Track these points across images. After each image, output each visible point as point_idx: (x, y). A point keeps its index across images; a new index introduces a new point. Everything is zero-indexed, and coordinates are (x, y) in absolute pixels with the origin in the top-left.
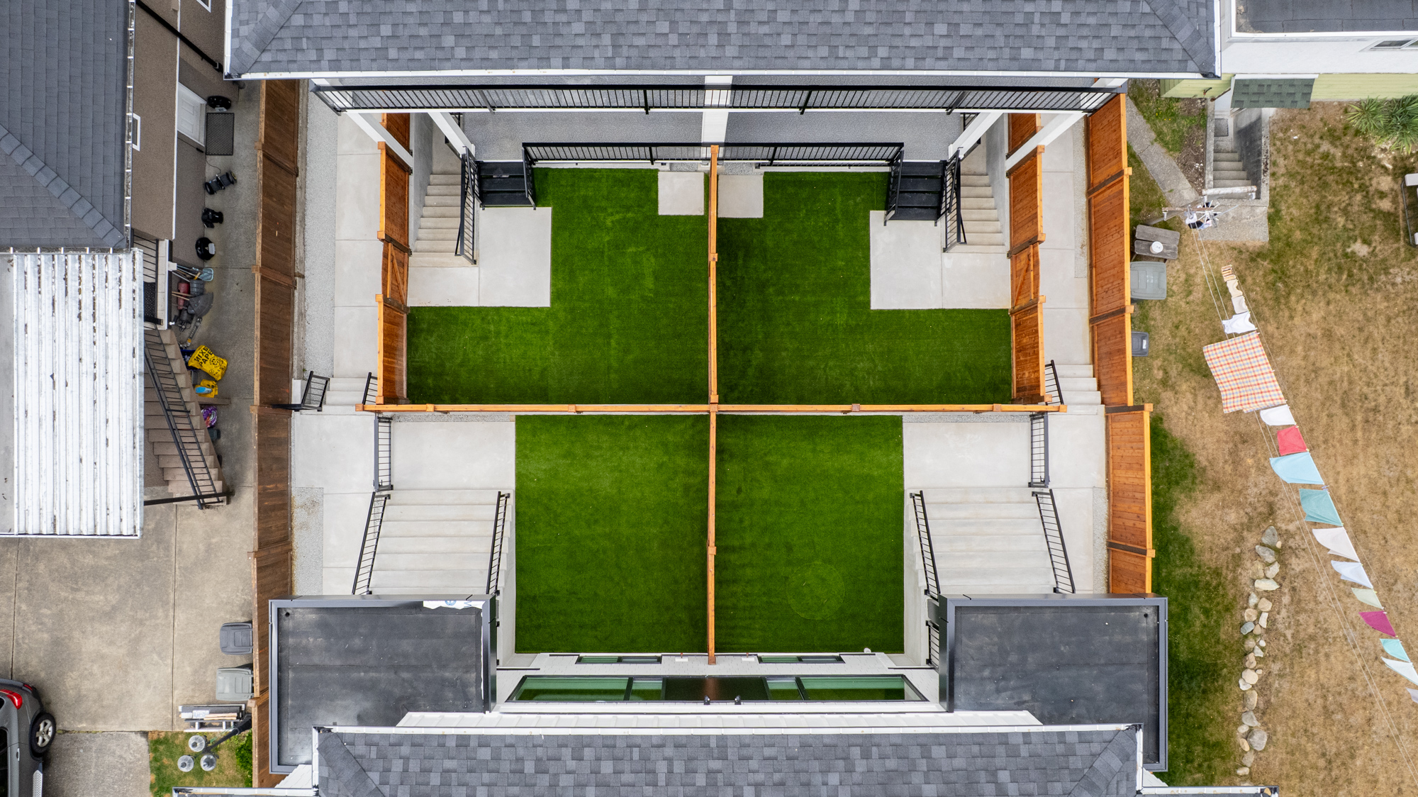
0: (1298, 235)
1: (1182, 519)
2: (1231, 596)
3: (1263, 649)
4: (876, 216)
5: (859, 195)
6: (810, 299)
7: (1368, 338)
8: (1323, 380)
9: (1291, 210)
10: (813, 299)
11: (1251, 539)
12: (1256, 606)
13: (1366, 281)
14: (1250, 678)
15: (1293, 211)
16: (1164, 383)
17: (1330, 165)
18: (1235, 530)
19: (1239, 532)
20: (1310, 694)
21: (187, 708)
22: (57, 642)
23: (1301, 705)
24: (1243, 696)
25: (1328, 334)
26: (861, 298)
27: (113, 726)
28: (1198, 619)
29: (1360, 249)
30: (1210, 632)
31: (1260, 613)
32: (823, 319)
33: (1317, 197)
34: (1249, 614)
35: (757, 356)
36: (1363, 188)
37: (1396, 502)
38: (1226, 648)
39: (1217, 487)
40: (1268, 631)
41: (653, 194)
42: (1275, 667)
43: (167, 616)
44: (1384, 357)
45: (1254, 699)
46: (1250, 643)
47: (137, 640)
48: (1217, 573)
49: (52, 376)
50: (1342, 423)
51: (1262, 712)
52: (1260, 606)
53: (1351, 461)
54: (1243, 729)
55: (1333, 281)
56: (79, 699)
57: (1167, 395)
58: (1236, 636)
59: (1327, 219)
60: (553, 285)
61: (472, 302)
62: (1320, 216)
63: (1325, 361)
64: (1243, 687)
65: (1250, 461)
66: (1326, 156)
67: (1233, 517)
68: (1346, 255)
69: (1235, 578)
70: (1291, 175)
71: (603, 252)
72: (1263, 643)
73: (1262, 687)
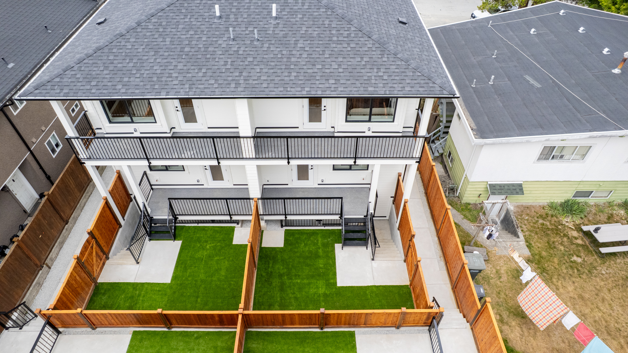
0: (544, 253)
4: (338, 246)
5: (329, 238)
6: (305, 281)
7: (603, 299)
9: (536, 244)
10: (307, 281)
13: (587, 273)
17: (546, 227)
25: (581, 297)
26: (332, 281)
29: (577, 259)
32: (312, 291)
33: (546, 239)
36: (566, 235)
41: (231, 236)
55: (571, 273)
57: (505, 328)
59: (555, 247)
60: (174, 273)
61: (132, 281)
62: (551, 246)
66: (543, 224)
68: (571, 262)
70: (530, 231)
71: (203, 259)
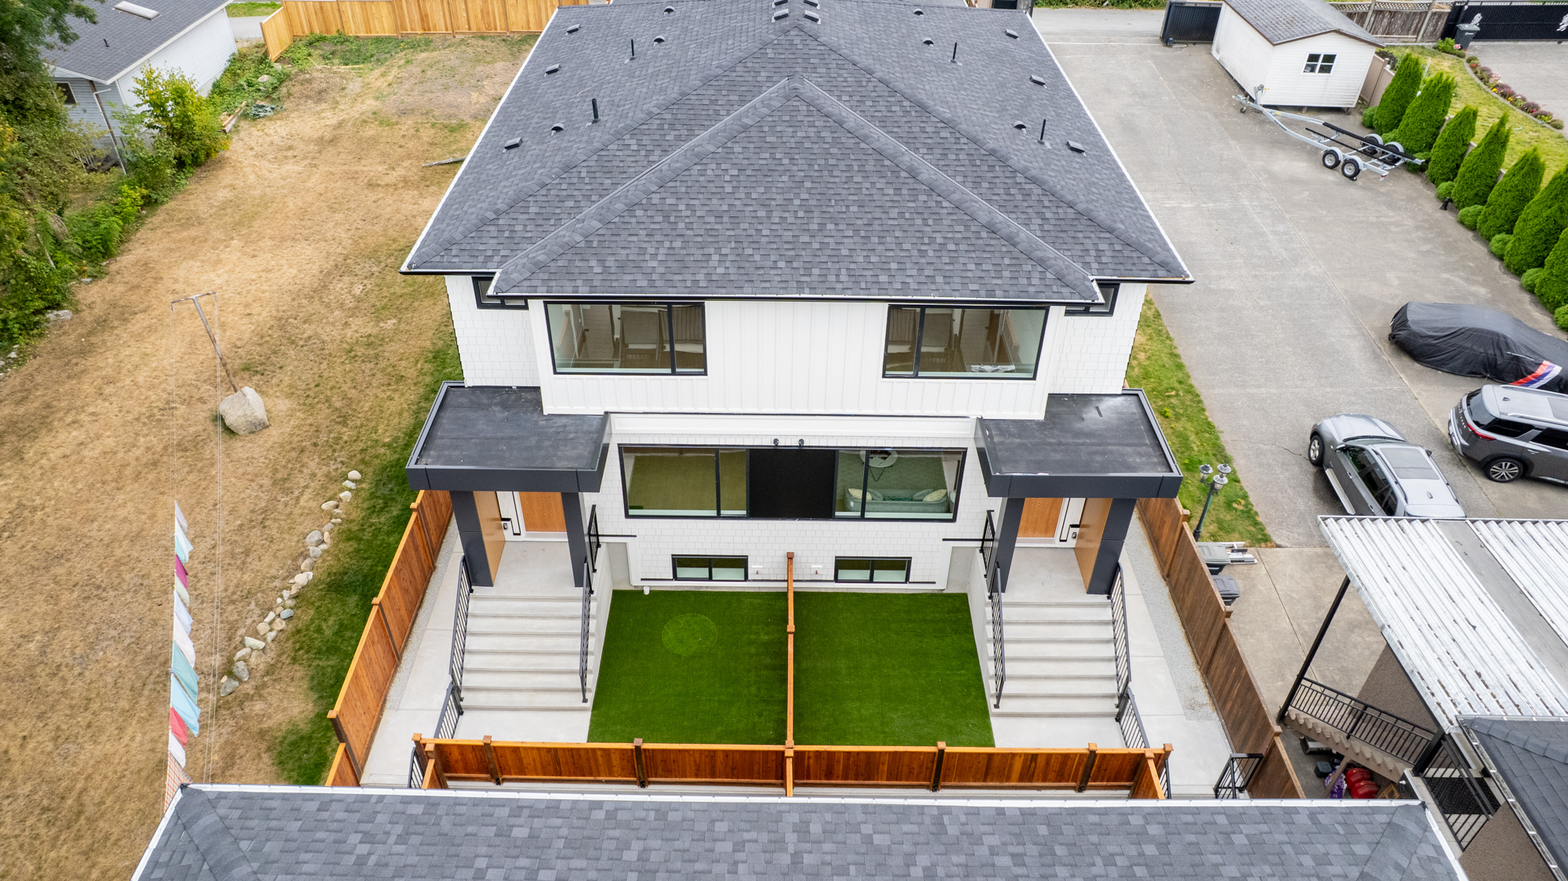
1: (310, 706)
2: (290, 642)
3: (282, 597)
8: (87, 840)
11: (249, 688)
12: (271, 630)
14: (302, 579)
18: (260, 696)
19: (258, 692)
20: (255, 564)
23: (267, 557)
24: (314, 567)
28: (329, 628)
31: (270, 623)
34: (280, 625)
37: (83, 719)
38: (313, 603)
39: (262, 733)
40: (271, 609)
42: (276, 583)
43: (1299, 625)
45: (306, 563)
46: (290, 603)
48: (294, 660)
49: (1474, 627)
50: (93, 795)
51: (303, 553)
52: (268, 628)
53: (105, 758)
54: (323, 547)
58: (299, 612)
64: (311, 574)
65: (216, 758)
67: (258, 707)
69: (279, 656)
72: (279, 600)
73: (294, 570)
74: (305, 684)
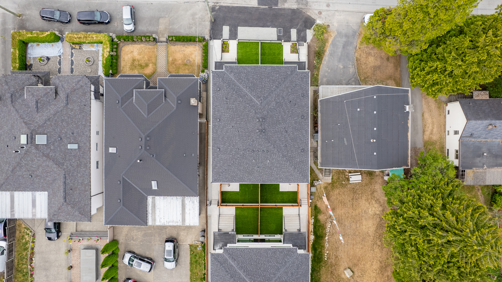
0: (335, 181)
2: (325, 227)
6: (272, 190)
7: (344, 194)
8: (338, 200)
11: (328, 220)
13: (344, 187)
15: (335, 178)
16: (317, 200)
17: (340, 171)
19: (326, 219)
20: (334, 240)
21: (194, 241)
22: (178, 233)
23: (333, 241)
24: (326, 240)
25: (339, 194)
26: (278, 190)
27: (185, 243)
29: (344, 183)
30: (322, 232)
32: (273, 192)
33: (338, 176)
34: (327, 230)
35: (265, 197)
36: (344, 174)
37: (347, 215)
38: (324, 234)
39: (324, 214)
40: (329, 232)
42: (330, 236)
43: (191, 230)
44: (346, 197)
45: (327, 240)
46: (327, 233)
47: (188, 233)
48: (323, 224)
50: (340, 205)
51: (328, 242)
53: (341, 210)
54: (326, 244)
55: (340, 186)
56: (181, 240)
57: (317, 202)
58: (325, 232)
60: (239, 189)
62: (339, 178)
63: (338, 197)
67: (325, 217)
68: (342, 183)
69: (325, 225)
70: (335, 173)
73: (328, 239)
74: (321, 221)
